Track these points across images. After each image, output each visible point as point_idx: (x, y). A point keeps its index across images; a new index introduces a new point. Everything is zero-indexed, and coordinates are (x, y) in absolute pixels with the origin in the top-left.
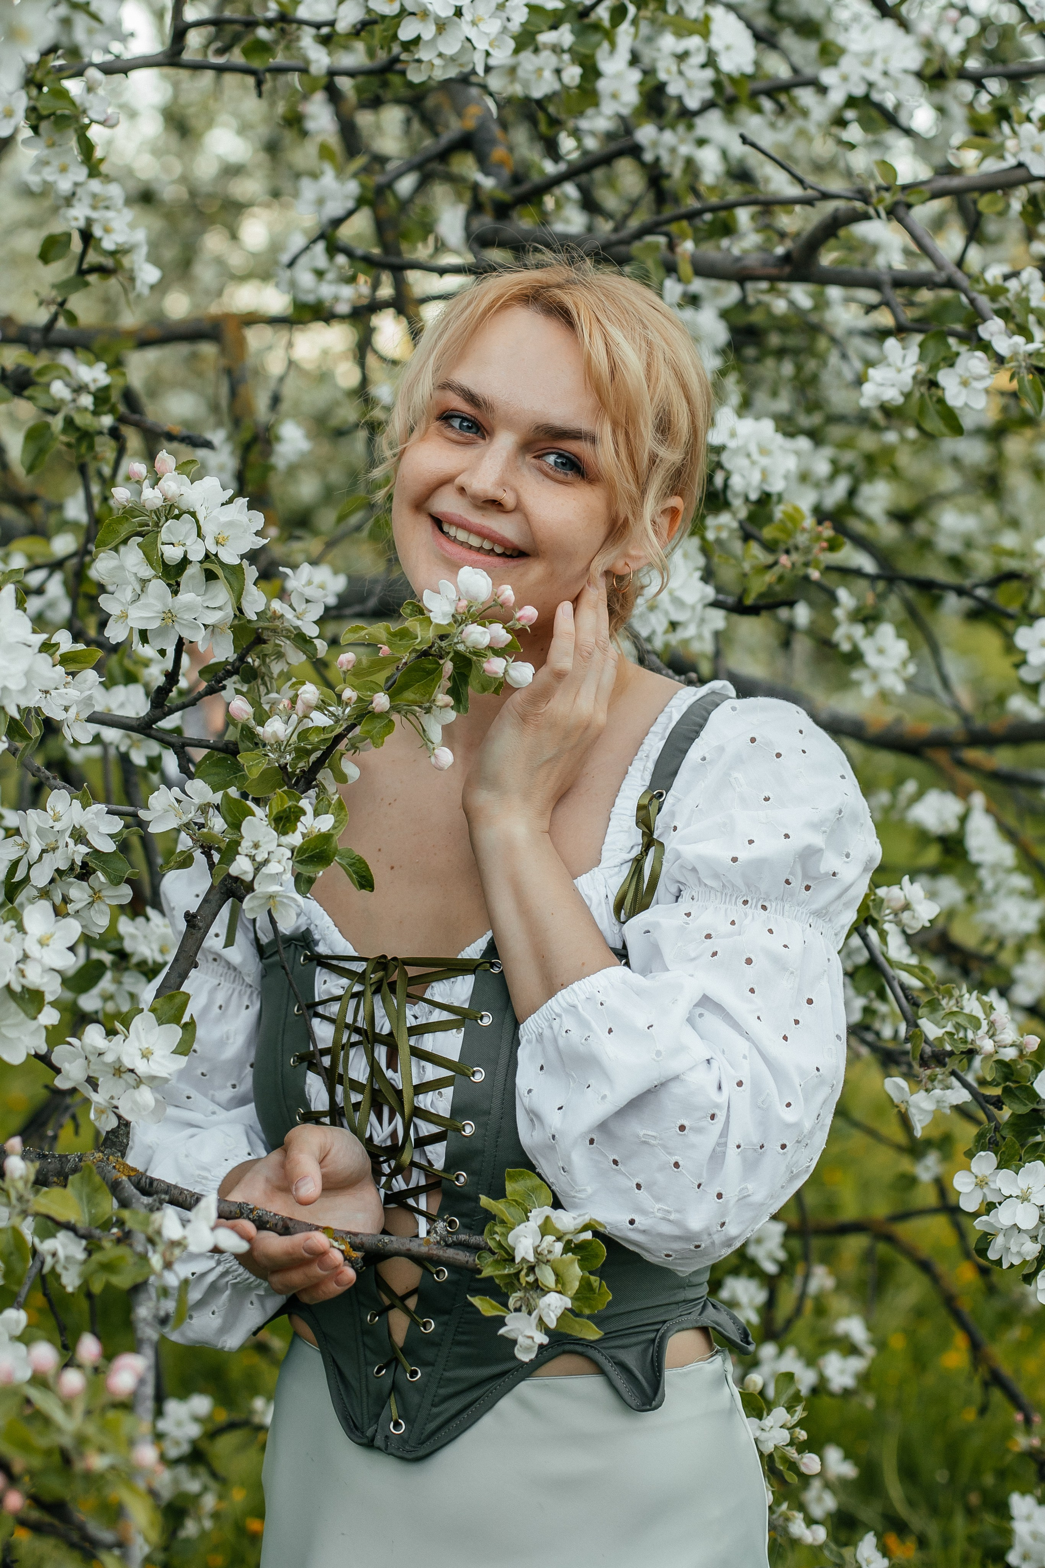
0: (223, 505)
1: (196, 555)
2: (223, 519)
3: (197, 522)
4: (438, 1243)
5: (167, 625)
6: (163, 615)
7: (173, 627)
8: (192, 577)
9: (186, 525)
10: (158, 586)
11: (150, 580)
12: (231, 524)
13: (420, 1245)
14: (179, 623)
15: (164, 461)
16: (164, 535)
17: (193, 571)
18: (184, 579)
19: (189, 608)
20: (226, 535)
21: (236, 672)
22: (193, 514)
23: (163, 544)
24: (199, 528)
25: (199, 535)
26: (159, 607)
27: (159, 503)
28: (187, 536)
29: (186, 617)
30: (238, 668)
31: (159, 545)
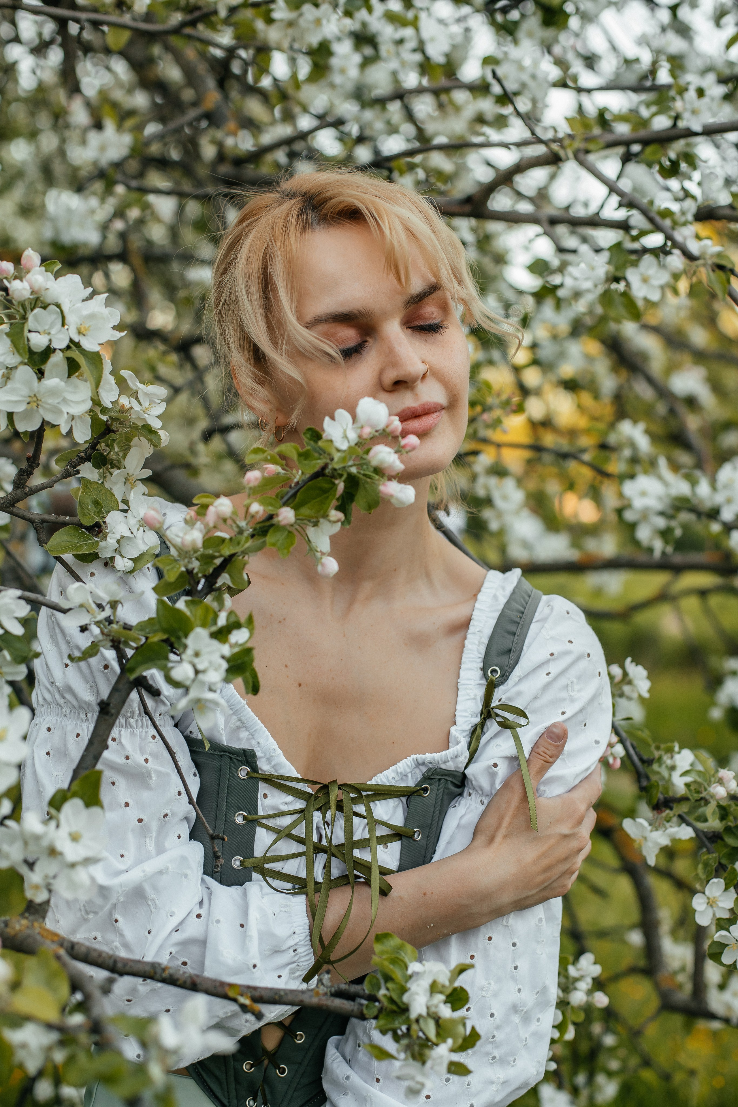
0: (83, 301)
1: (60, 343)
2: (85, 313)
3: (62, 312)
4: (326, 994)
5: (32, 409)
6: (29, 399)
7: (37, 411)
8: (56, 365)
9: (50, 316)
10: (26, 372)
11: (16, 368)
12: (92, 316)
13: (311, 997)
14: (44, 408)
15: (29, 257)
16: (31, 323)
17: (57, 359)
18: (47, 367)
19: (54, 392)
20: (87, 326)
21: (88, 459)
22: (58, 306)
23: (30, 331)
24: (63, 318)
25: (63, 325)
26: (25, 392)
27: (27, 294)
28: (52, 326)
29: (50, 401)
30: (90, 455)
31: (26, 333)
